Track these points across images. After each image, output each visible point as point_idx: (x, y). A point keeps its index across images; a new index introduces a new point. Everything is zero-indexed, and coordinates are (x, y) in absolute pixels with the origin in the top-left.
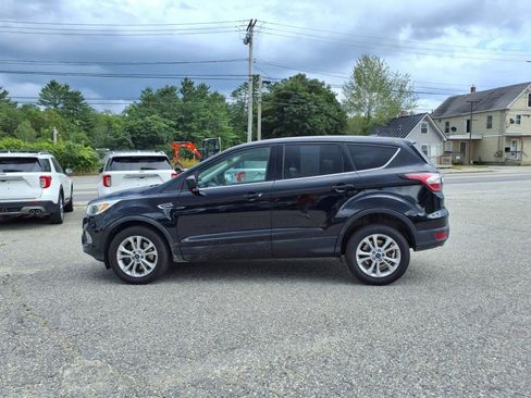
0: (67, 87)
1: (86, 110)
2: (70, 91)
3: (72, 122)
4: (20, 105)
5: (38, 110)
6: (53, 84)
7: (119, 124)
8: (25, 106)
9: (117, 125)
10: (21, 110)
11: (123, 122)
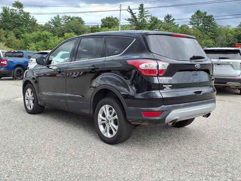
0: (205, 13)
1: (214, 25)
2: (207, 15)
3: (206, 33)
4: (180, 26)
5: (188, 28)
6: (198, 12)
7: (232, 33)
8: (182, 26)
9: (230, 35)
10: (180, 28)
11: (234, 33)
